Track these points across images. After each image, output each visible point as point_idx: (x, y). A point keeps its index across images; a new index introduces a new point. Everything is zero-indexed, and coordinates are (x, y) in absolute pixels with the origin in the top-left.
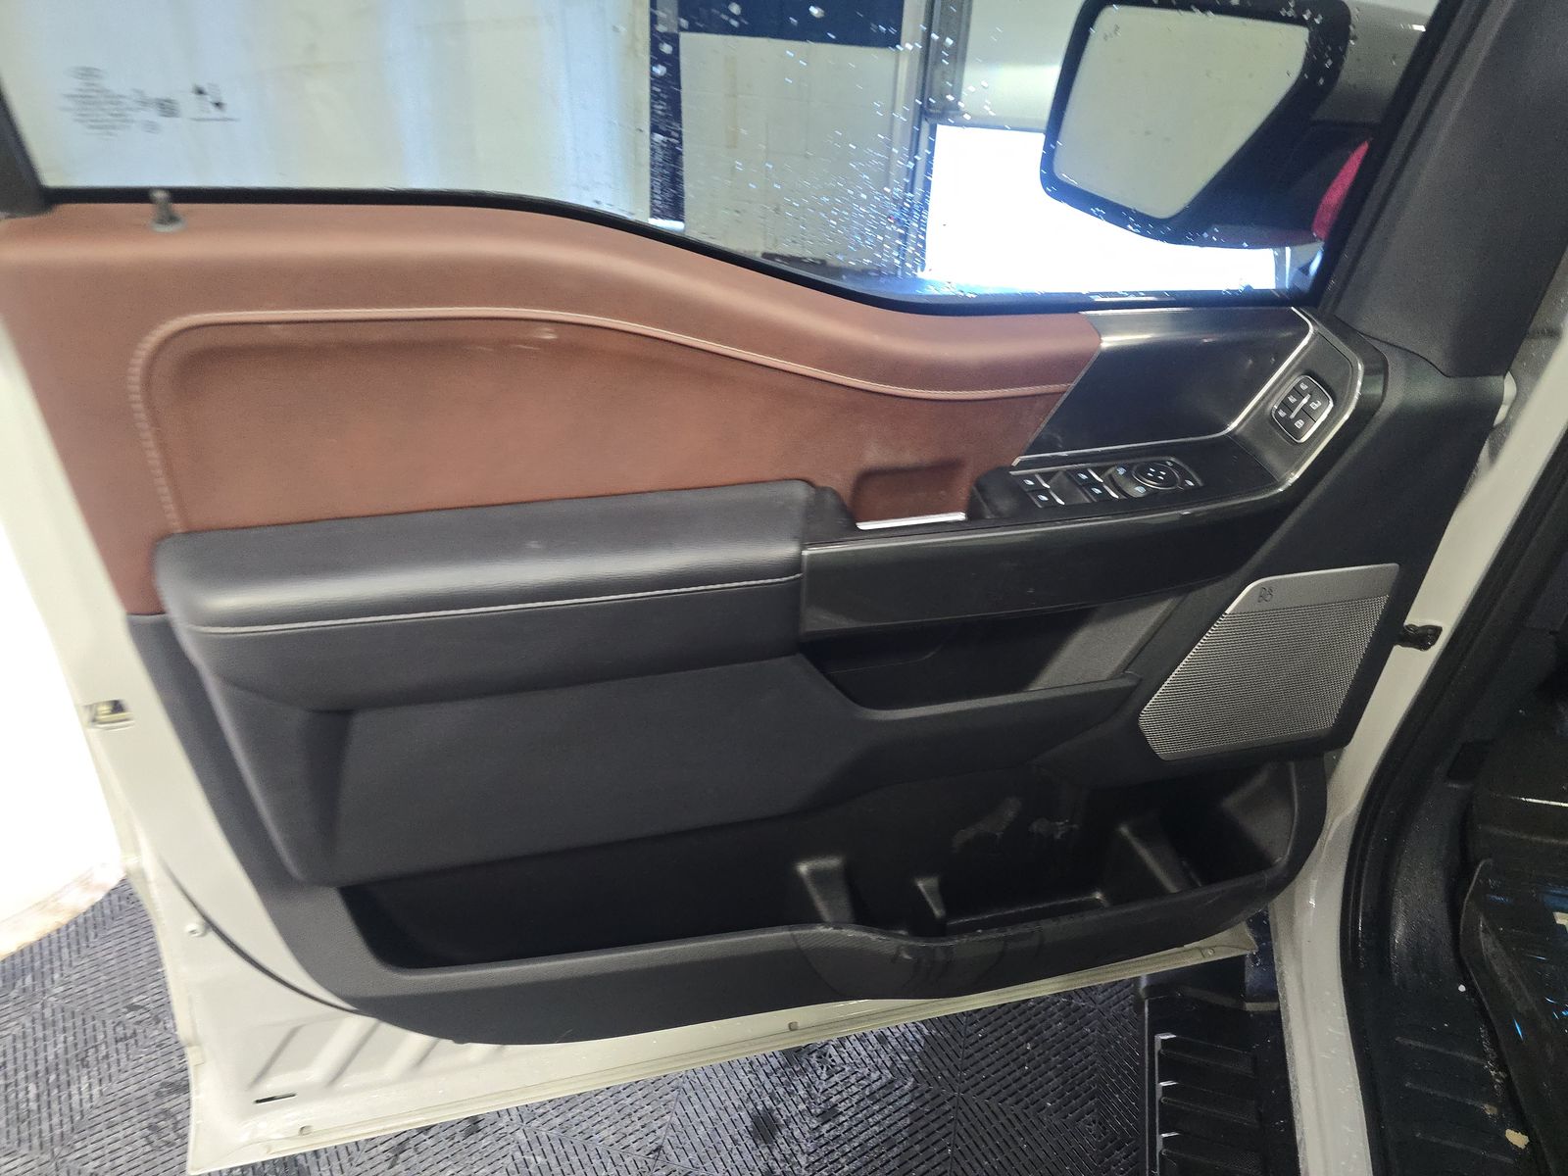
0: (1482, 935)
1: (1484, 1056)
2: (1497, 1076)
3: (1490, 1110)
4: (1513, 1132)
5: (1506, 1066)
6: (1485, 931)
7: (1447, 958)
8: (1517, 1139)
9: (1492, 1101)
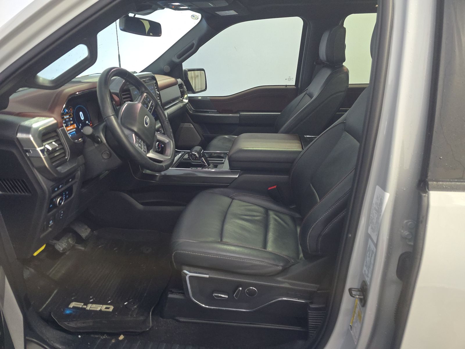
0: (69, 325)
1: (99, 338)
2: (105, 336)
3: (113, 341)
4: (120, 338)
5: (104, 333)
6: (68, 324)
7: (70, 337)
8: (121, 337)
9: (111, 340)
